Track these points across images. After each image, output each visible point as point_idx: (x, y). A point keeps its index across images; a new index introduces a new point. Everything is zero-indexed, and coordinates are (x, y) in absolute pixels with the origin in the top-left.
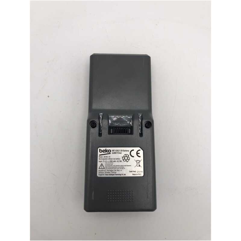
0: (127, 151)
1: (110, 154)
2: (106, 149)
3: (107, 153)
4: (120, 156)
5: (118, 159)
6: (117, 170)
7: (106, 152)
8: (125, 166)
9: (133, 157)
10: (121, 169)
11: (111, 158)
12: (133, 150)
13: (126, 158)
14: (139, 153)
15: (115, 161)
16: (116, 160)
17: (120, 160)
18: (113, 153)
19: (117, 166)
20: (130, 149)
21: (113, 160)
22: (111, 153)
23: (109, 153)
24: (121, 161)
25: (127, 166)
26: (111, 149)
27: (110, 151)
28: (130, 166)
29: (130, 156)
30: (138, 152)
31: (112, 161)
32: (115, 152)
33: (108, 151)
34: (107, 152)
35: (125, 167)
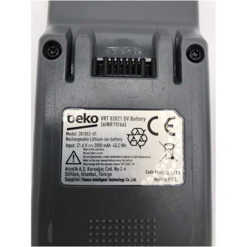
0: (140, 119)
1: (96, 125)
2: (85, 114)
3: (87, 124)
4: (123, 132)
5: (118, 139)
6: (113, 169)
7: (85, 122)
8: (136, 157)
9: (156, 134)
10: (123, 167)
11: (98, 136)
12: (157, 118)
13: (138, 138)
14: (172, 126)
15: (108, 146)
16: (112, 143)
17: (123, 142)
18: (103, 125)
19: (113, 159)
20: (149, 114)
21: (104, 142)
22: (99, 123)
23: (92, 124)
24: (123, 145)
25: (140, 157)
26: (100, 113)
27: (94, 119)
28: (149, 157)
29: (147, 132)
30: (169, 123)
31: (100, 145)
32: (109, 121)
33: (89, 119)
34: (89, 122)
35: (135, 160)
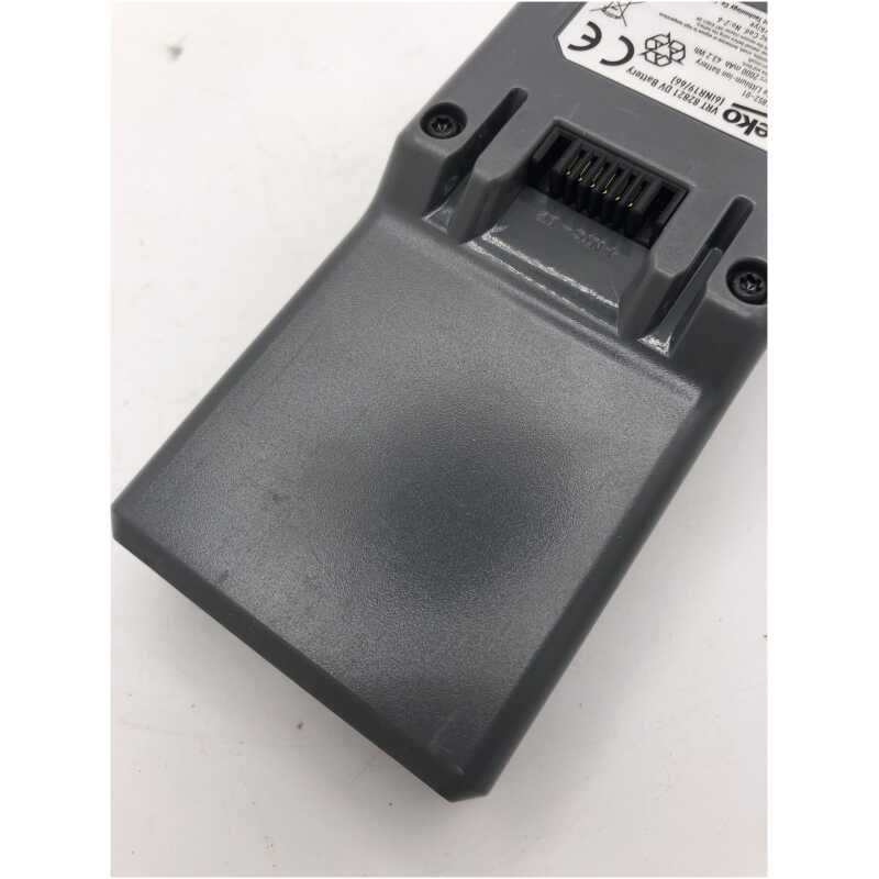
0: (638, 74)
1: (734, 105)
2: (748, 132)
3: (752, 117)
4: (690, 71)
5: (705, 65)
6: (742, 31)
7: (755, 122)
8: (688, 26)
9: (623, 39)
10: (721, 24)
11: (742, 88)
12: (604, 62)
13: (664, 50)
14: (585, 37)
15: (730, 65)
16: (721, 66)
17: (698, 57)
18: (720, 100)
19: (734, 43)
20: (618, 75)
21: (737, 74)
22: (727, 106)
23: (742, 112)
24: (700, 51)
25: (681, 23)
26: (716, 121)
27: (732, 116)
28: (661, 14)
29: (639, 48)
30: (586, 43)
31: (745, 72)
32: (703, 100)
33: (742, 121)
34: (747, 118)
35: (694, 23)
